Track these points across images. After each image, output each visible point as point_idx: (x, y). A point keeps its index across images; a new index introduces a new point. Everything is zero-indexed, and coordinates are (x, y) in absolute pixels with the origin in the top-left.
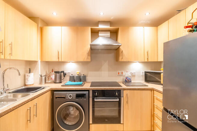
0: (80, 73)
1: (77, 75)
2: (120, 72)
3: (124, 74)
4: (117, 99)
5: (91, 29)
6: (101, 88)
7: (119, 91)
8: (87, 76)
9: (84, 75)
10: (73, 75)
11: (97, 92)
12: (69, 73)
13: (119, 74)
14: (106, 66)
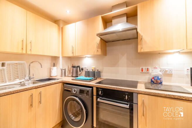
0: (95, 68)
1: (92, 71)
2: (144, 68)
3: (150, 71)
4: (127, 104)
5: (102, 17)
6: (106, 86)
7: (131, 94)
8: (102, 72)
9: (98, 70)
10: (88, 71)
11: (101, 91)
12: (85, 68)
13: (142, 71)
14: (123, 60)
